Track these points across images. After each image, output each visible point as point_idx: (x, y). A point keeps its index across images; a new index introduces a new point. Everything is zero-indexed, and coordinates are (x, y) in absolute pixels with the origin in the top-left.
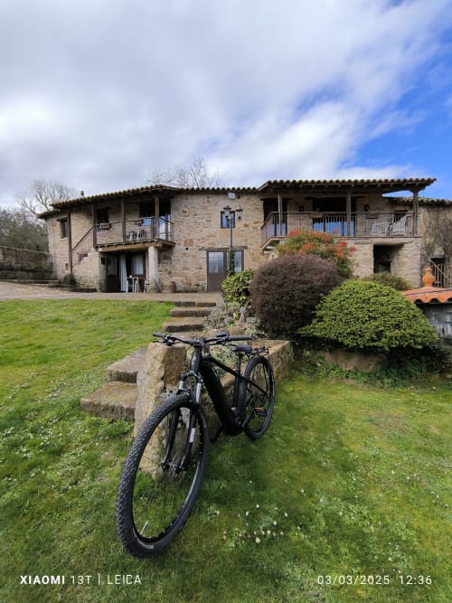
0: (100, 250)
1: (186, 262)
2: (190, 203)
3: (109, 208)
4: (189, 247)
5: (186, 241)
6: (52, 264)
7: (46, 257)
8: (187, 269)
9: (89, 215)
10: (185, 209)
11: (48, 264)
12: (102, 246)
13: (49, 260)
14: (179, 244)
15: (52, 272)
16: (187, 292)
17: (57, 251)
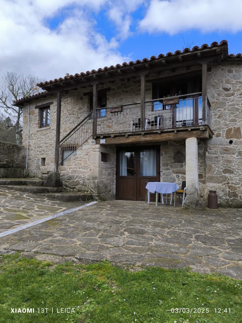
0: (103, 141)
1: (230, 162)
2: (234, 77)
3: (109, 89)
4: (234, 140)
5: (229, 130)
6: (24, 158)
7: (19, 149)
8: (231, 172)
9: (79, 98)
10: (229, 86)
11: (20, 158)
12: (106, 137)
13: (22, 153)
14: (218, 136)
15: (23, 168)
16: (230, 206)
17: (32, 142)
